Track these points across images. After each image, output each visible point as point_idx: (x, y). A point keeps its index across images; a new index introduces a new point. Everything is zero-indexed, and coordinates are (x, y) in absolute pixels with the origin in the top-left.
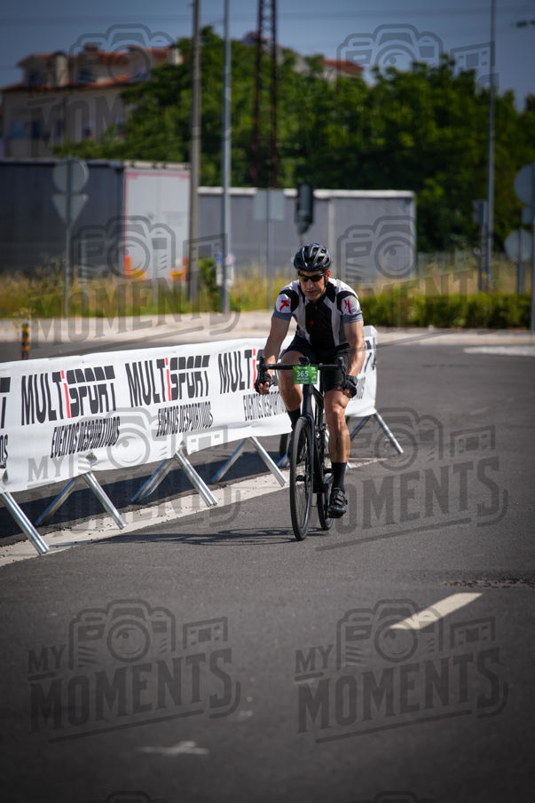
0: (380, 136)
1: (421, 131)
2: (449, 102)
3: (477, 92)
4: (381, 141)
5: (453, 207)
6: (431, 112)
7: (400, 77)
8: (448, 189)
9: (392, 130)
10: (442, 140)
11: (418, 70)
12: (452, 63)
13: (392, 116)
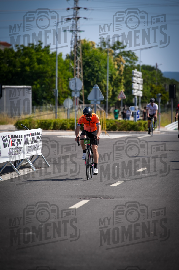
0: (19, 68)
1: (32, 66)
2: (42, 56)
3: (51, 53)
4: (19, 69)
5: (43, 91)
6: (35, 60)
7: (25, 48)
8: (41, 85)
9: (23, 65)
10: (39, 68)
11: (31, 46)
12: (42, 44)
13: (23, 61)
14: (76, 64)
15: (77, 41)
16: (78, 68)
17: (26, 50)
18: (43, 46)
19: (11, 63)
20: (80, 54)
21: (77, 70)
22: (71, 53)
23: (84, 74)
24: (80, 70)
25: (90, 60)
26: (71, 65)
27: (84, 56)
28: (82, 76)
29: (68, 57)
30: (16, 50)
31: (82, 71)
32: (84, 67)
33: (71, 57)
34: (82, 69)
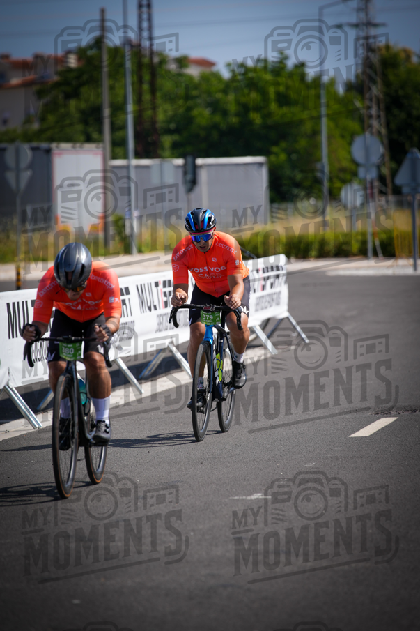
0: (235, 116)
1: (266, 111)
2: (288, 88)
3: (308, 79)
4: (235, 120)
5: (293, 168)
7: (248, 70)
8: (289, 155)
9: (245, 109)
11: (261, 65)
12: (286, 58)
13: (243, 100)
14: (367, 103)
15: (370, 49)
16: (374, 111)
17: (250, 75)
18: (290, 63)
19: (215, 106)
20: (379, 80)
21: (370, 117)
22: (357, 76)
23: (388, 125)
24: (379, 117)
25: (401, 93)
26: (358, 104)
27: (387, 84)
28: (384, 131)
29: (349, 87)
30: (226, 74)
31: (383, 119)
32: (388, 110)
33: (357, 88)
34: (382, 114)
